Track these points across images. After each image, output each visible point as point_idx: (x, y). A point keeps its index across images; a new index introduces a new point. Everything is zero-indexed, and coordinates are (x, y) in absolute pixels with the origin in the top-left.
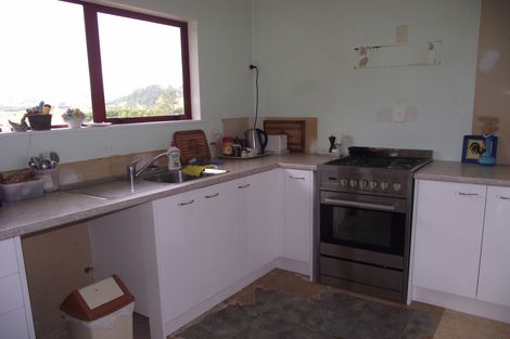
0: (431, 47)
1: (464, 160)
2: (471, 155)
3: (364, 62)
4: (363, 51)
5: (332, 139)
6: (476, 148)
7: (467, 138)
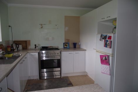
0: (56, 25)
1: (64, 48)
2: (65, 47)
3: (42, 27)
4: (42, 25)
5: (35, 45)
6: (66, 45)
7: (64, 43)
